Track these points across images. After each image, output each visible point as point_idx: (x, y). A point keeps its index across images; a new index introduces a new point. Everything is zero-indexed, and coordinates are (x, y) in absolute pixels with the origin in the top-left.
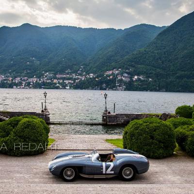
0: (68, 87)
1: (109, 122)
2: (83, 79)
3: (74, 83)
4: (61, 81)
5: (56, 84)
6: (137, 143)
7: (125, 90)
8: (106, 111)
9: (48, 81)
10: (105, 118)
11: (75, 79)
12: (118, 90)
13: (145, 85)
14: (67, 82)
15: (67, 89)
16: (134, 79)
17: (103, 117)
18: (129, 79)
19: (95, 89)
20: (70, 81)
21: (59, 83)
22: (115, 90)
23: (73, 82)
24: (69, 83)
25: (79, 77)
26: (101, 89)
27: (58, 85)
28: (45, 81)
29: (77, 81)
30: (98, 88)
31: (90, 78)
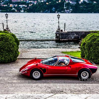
0: (23, 11)
1: (62, 38)
2: (35, 4)
3: (28, 7)
4: (16, 6)
5: (12, 8)
6: (94, 52)
7: (71, 13)
8: (59, 29)
9: (5, 6)
10: (58, 35)
11: (29, 4)
12: (65, 13)
13: (90, 8)
14: (21, 6)
15: (22, 12)
16: (80, 3)
17: (56, 34)
18: (75, 3)
19: (46, 12)
20: (24, 6)
21: (14, 7)
22: (63, 13)
23: (26, 6)
24: (23, 7)
25: (32, 2)
26: (51, 12)
27: (13, 9)
28: (2, 5)
29: (30, 5)
30: (48, 11)
31: (42, 3)
